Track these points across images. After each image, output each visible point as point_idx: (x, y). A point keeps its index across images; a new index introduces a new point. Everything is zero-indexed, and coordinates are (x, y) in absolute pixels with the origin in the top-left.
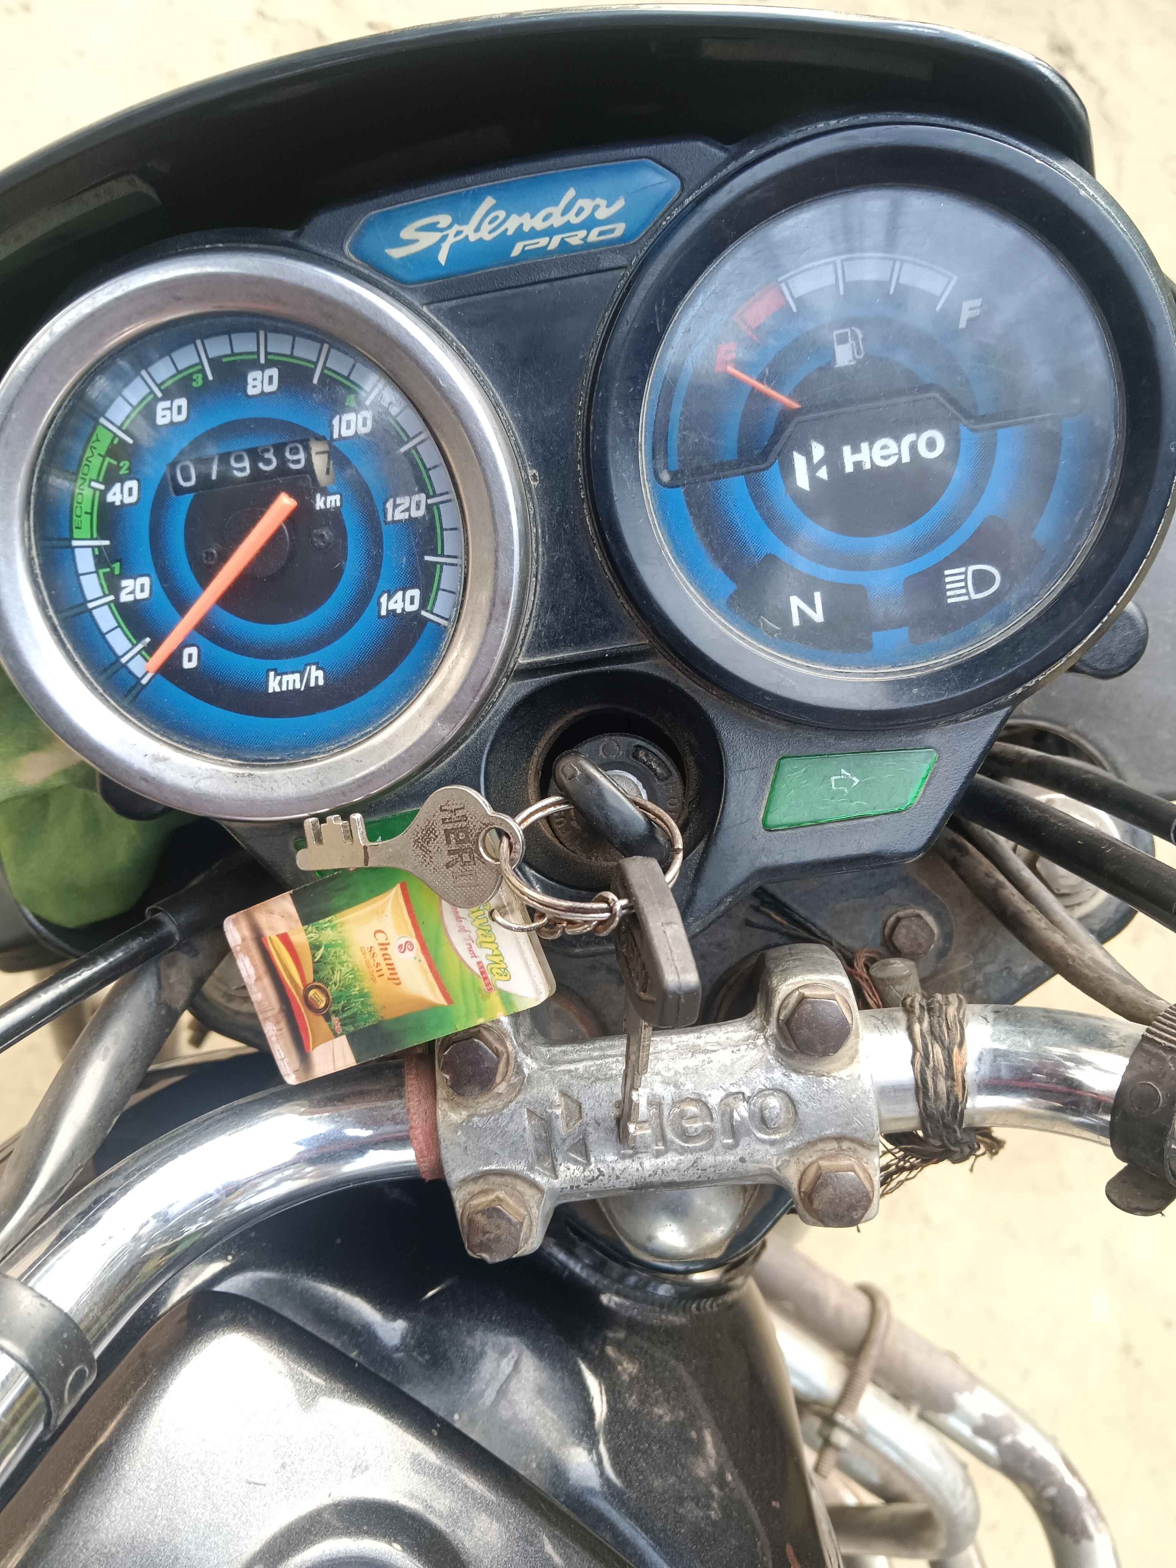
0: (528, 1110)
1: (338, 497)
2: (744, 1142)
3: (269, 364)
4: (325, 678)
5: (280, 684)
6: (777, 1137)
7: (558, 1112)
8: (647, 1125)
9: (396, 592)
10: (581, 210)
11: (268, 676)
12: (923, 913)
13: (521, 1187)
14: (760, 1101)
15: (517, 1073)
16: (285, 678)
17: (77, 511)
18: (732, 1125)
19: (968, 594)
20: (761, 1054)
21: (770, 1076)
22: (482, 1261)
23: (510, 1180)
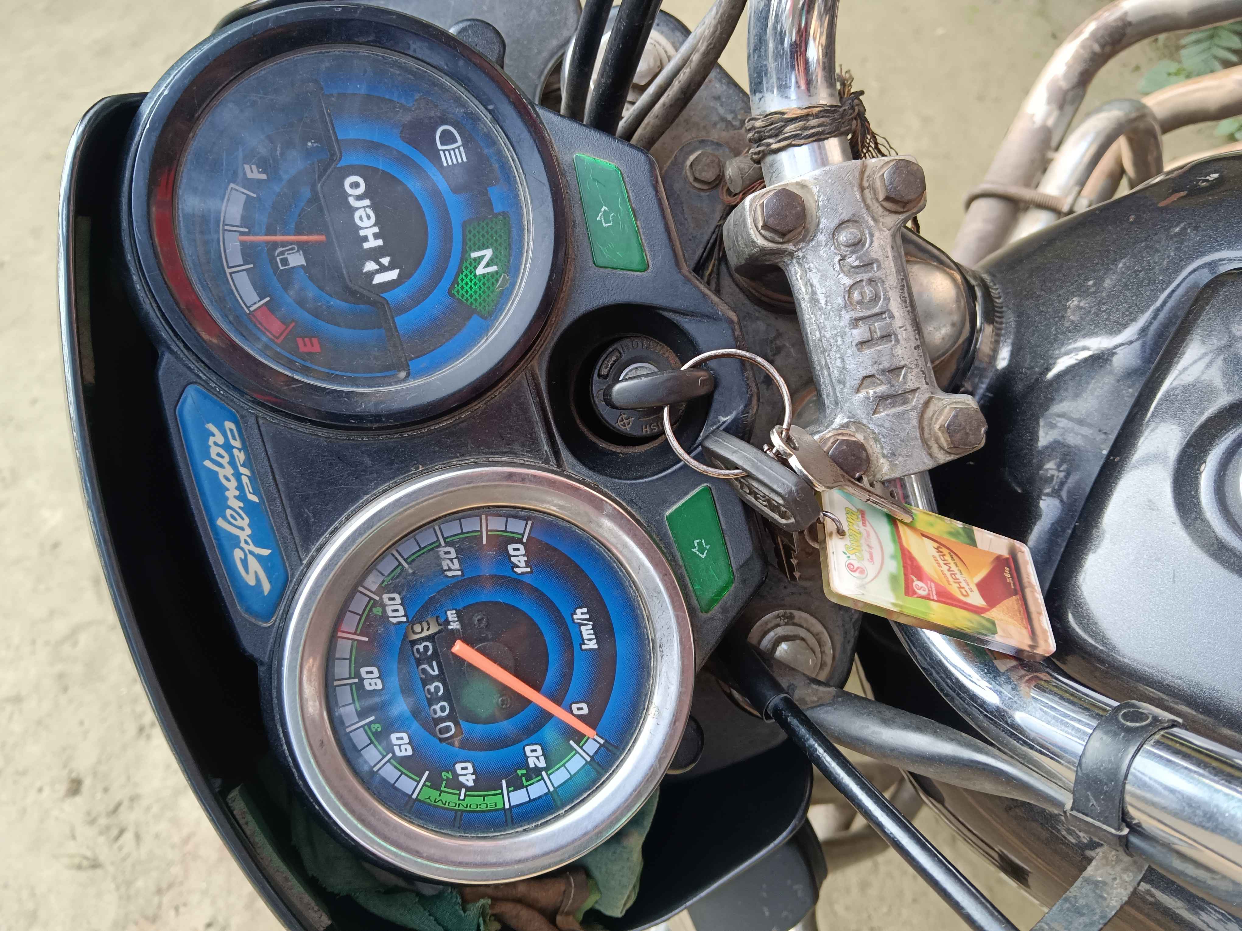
0: (873, 414)
2: (874, 255)
3: (358, 675)
4: (581, 607)
5: (590, 640)
6: (867, 232)
7: (871, 392)
8: (872, 327)
9: (512, 563)
10: (219, 455)
11: (586, 650)
12: (688, 163)
13: (929, 413)
14: (843, 248)
15: (847, 427)
16: (585, 637)
17: (483, 807)
18: (863, 266)
19: (458, 148)
20: (809, 252)
21: (824, 243)
22: (987, 433)
23: (926, 423)
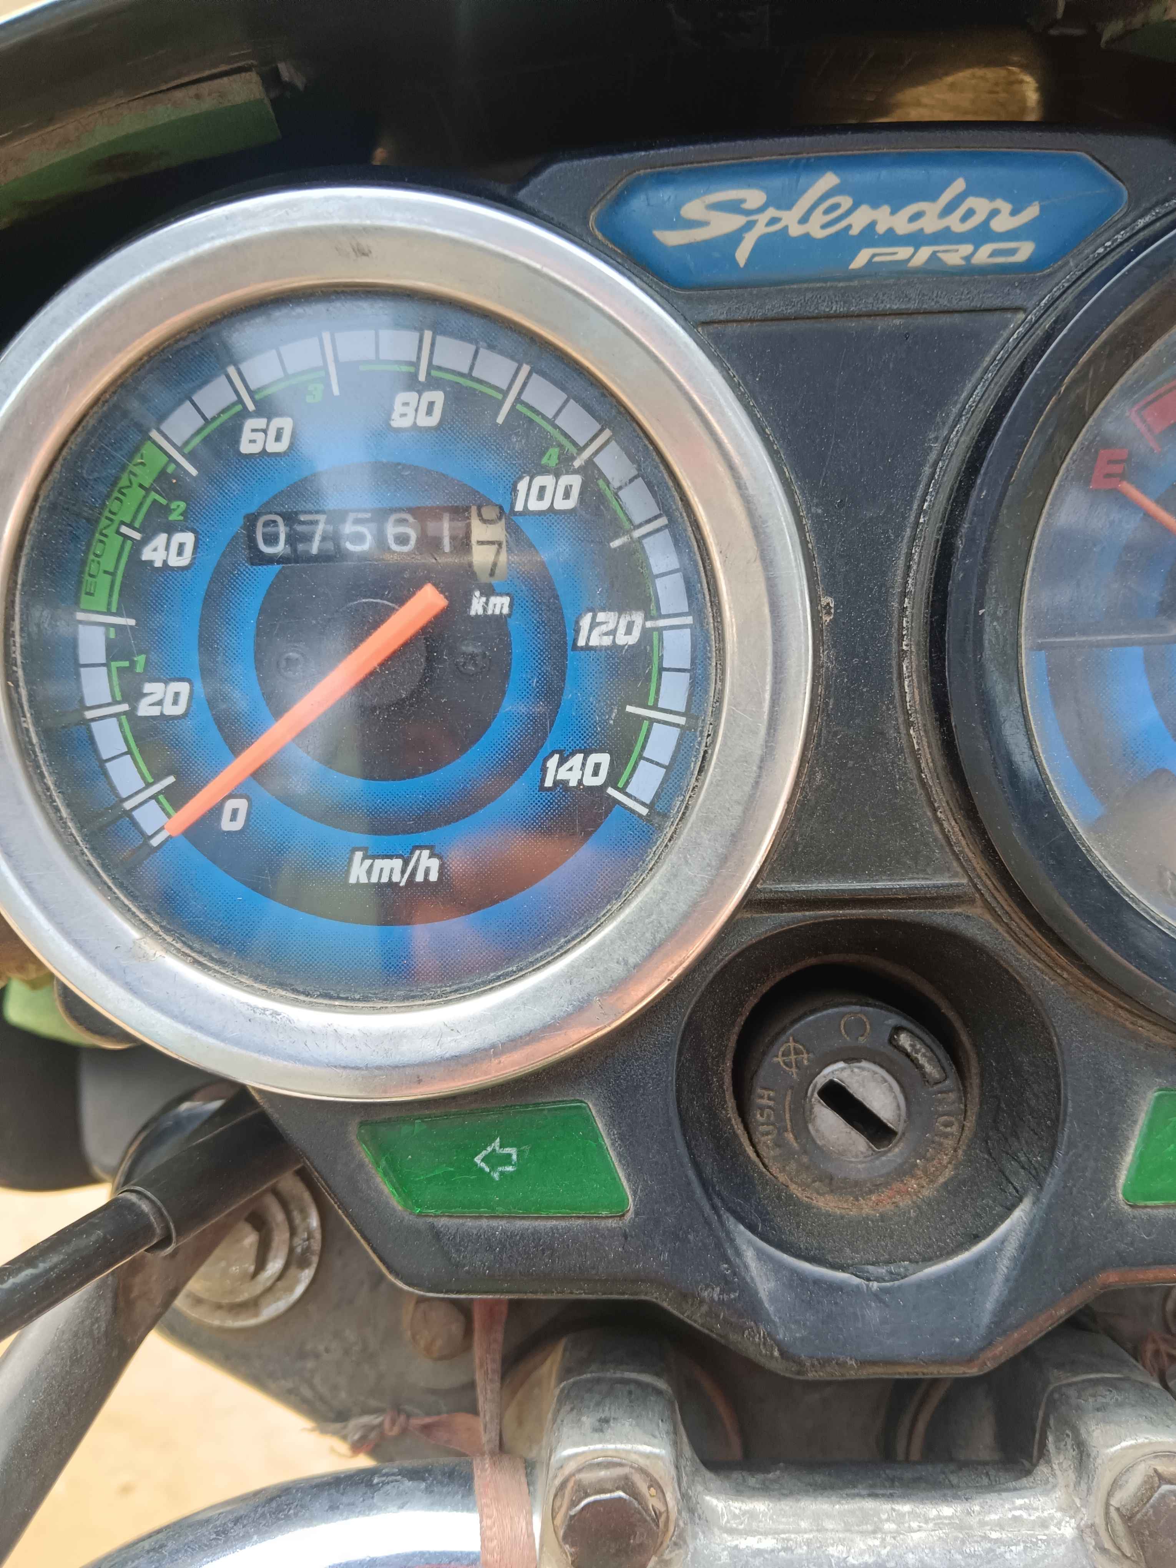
1: (506, 600)
